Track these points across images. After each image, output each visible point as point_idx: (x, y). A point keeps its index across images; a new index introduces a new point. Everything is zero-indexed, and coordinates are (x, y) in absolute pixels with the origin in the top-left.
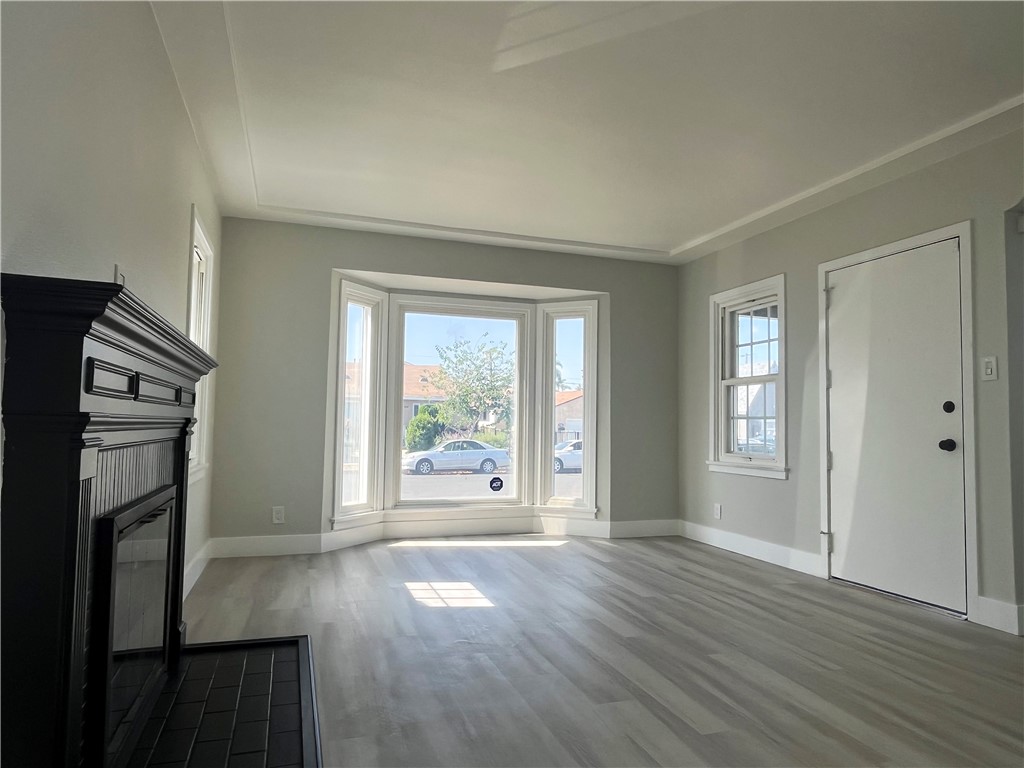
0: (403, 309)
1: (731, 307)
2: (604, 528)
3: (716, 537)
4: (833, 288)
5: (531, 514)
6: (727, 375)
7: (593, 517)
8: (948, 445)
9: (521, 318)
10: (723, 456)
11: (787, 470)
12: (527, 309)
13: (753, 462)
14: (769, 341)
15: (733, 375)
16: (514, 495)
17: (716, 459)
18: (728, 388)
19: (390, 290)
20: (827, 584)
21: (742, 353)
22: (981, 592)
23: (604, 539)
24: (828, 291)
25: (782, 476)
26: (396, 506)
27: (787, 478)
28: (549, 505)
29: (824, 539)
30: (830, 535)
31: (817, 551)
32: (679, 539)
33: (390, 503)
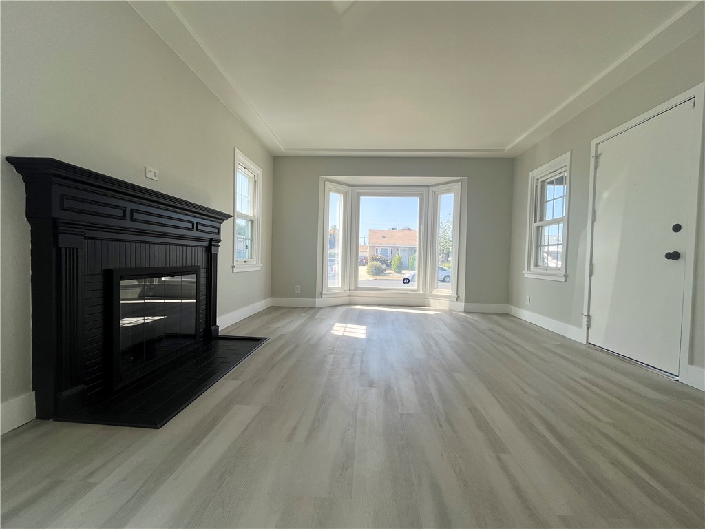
0: (359, 195)
1: (541, 178)
2: (461, 306)
3: (527, 315)
4: (600, 155)
5: (425, 297)
6: (538, 219)
7: (455, 300)
8: (674, 256)
9: (421, 195)
10: (533, 269)
11: (566, 276)
12: (424, 190)
13: (548, 272)
14: (563, 197)
15: (541, 219)
16: (416, 287)
17: (529, 269)
18: (538, 227)
19: (352, 186)
20: (584, 348)
21: (548, 206)
22: (691, 362)
23: (461, 312)
24: (597, 157)
25: (563, 279)
26: (356, 289)
27: (566, 281)
28: (433, 293)
29: (585, 319)
30: (589, 317)
31: (581, 326)
32: (507, 315)
33: (353, 287)
